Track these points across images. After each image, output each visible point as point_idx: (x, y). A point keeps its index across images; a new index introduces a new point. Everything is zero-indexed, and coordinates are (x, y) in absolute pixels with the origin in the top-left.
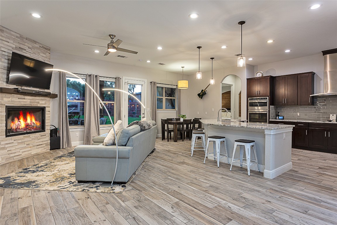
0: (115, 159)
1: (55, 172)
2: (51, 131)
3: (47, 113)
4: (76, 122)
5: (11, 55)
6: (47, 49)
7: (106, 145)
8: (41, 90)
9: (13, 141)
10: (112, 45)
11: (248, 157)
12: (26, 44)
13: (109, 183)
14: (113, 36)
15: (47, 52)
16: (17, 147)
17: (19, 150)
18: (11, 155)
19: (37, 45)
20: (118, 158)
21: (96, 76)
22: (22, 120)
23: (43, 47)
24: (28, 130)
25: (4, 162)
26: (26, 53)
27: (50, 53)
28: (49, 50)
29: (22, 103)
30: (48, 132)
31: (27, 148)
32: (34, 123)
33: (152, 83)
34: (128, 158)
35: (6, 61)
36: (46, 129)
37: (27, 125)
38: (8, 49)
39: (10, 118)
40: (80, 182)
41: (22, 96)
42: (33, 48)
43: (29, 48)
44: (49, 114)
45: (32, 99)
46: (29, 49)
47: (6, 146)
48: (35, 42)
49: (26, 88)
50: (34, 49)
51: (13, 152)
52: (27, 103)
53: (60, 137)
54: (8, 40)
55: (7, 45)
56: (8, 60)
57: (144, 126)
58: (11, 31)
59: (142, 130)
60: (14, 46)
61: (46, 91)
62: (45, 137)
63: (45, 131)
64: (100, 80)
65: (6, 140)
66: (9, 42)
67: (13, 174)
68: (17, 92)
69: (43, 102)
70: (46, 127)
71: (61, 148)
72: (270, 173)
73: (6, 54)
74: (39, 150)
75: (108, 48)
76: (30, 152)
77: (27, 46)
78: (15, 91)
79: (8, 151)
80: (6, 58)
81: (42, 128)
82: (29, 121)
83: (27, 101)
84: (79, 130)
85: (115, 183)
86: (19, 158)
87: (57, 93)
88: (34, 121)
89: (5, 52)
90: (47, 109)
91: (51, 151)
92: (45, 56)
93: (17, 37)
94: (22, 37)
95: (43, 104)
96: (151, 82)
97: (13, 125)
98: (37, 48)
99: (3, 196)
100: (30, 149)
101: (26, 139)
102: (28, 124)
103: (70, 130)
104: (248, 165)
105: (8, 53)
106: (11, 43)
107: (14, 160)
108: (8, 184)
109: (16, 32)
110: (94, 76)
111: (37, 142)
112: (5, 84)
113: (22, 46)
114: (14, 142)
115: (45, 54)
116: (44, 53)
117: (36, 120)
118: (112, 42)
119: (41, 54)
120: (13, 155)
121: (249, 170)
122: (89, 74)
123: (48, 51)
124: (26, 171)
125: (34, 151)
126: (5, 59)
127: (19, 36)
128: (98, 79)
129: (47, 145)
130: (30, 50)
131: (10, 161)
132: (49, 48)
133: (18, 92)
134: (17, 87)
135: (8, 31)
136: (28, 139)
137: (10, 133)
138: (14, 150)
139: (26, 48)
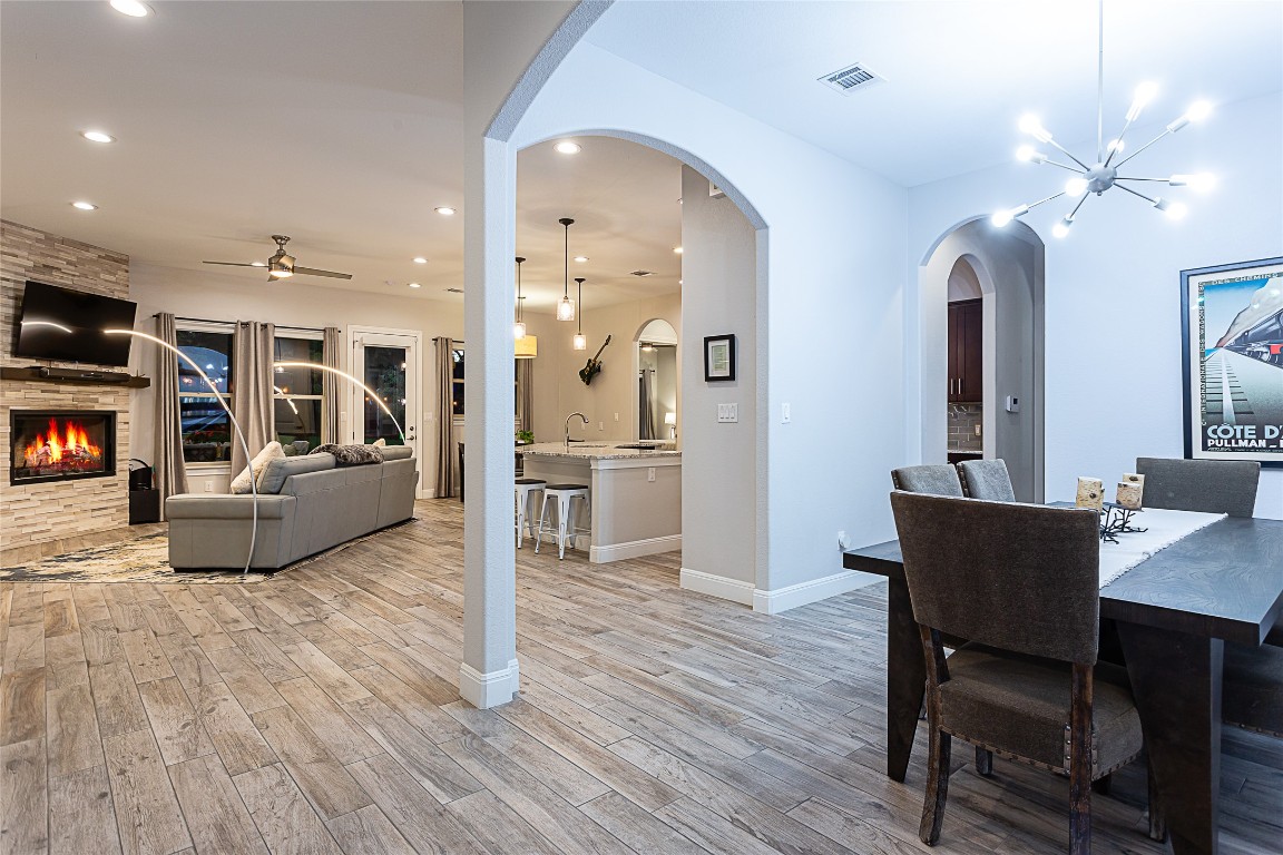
0: (250, 521)
1: (131, 559)
2: (133, 475)
3: (119, 426)
4: (209, 452)
5: (23, 287)
6: (119, 261)
7: (237, 493)
8: (104, 370)
9: (28, 496)
10: (278, 263)
11: (563, 518)
12: (62, 255)
13: (240, 571)
14: (282, 239)
15: (120, 269)
16: (38, 511)
17: (44, 518)
18: (25, 530)
19: (91, 255)
20: (258, 518)
21: (265, 326)
22: (53, 442)
23: (108, 257)
24: (70, 470)
25: (8, 544)
26: (61, 277)
27: (127, 271)
28: (126, 262)
29: (52, 402)
30: (122, 476)
31: (65, 515)
32: (85, 451)
33: (439, 341)
34: (280, 518)
35: (11, 302)
36: (117, 470)
37: (67, 455)
38: (16, 273)
39: (22, 439)
40: (178, 570)
41: (53, 386)
42: (82, 261)
43: (69, 263)
44: (128, 430)
45: (79, 394)
46: (71, 267)
47: (13, 506)
48: (86, 247)
49: (62, 366)
50: (83, 265)
51: (31, 521)
52: (66, 402)
53: (157, 491)
54: (16, 252)
55: (14, 264)
56: (16, 298)
57: (344, 456)
58: (22, 227)
59: (338, 465)
60: (31, 264)
61: (117, 370)
62: (116, 491)
63: (114, 474)
64: (277, 335)
65: (12, 493)
66: (17, 256)
67: (32, 563)
68: (37, 375)
69: (110, 399)
70: (118, 463)
71: (162, 519)
72: (601, 552)
73: (11, 285)
74: (99, 523)
75: (270, 269)
76: (72, 525)
77: (65, 260)
78: (33, 374)
79: (16, 519)
80: (11, 294)
81: (107, 466)
82: (71, 444)
83: (65, 397)
84: (215, 472)
85: (253, 570)
86: (46, 538)
87: (150, 374)
88: (84, 444)
89: (8, 280)
90: (120, 417)
91: (133, 528)
92: (113, 279)
93: (38, 240)
94: (52, 239)
95: (109, 404)
96: (436, 340)
97: (32, 456)
98: (91, 261)
99: (11, 592)
100: (72, 517)
101: (63, 493)
102: (71, 451)
103: (188, 473)
104: (562, 538)
105: (15, 281)
106: (23, 257)
107: (32, 543)
108: (19, 575)
109: (34, 230)
110: (259, 327)
111: (92, 502)
112: (8, 357)
113: (50, 261)
114: (32, 498)
115: (115, 275)
116: (110, 273)
117: (90, 443)
118: (280, 255)
119: (102, 276)
120: (30, 530)
121: (562, 546)
122: (245, 321)
123: (124, 267)
124: (62, 558)
125: (84, 526)
126: (9, 297)
127: (42, 237)
128: (271, 334)
129: (119, 509)
130: (74, 268)
131: (22, 544)
132: (125, 258)
133: (41, 376)
134: (38, 365)
135: (14, 228)
136: (69, 493)
137: (21, 475)
138: (32, 517)
139: (61, 264)
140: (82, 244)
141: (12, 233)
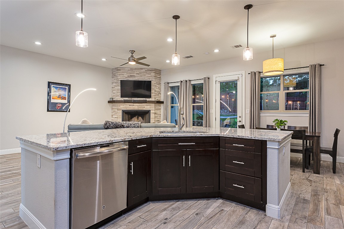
3: (151, 114)
12: (135, 72)
15: (152, 73)
26: (135, 78)
27: (154, 73)
29: (132, 108)
42: (141, 73)
45: (140, 105)
54: (123, 74)
58: (125, 68)
60: (127, 76)
69: (149, 107)
83: (135, 107)
90: (151, 111)
92: (150, 75)
95: (148, 108)
96: (250, 73)
110: (185, 82)
112: (120, 98)
113: (132, 75)
115: (150, 74)
116: (149, 74)
118: (132, 56)
119: (146, 75)
130: (138, 75)
135: (123, 69)
139: (135, 74)
140: (141, 69)
141: (122, 70)
